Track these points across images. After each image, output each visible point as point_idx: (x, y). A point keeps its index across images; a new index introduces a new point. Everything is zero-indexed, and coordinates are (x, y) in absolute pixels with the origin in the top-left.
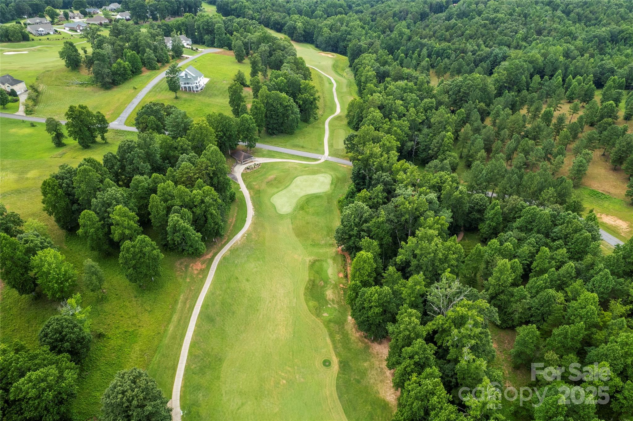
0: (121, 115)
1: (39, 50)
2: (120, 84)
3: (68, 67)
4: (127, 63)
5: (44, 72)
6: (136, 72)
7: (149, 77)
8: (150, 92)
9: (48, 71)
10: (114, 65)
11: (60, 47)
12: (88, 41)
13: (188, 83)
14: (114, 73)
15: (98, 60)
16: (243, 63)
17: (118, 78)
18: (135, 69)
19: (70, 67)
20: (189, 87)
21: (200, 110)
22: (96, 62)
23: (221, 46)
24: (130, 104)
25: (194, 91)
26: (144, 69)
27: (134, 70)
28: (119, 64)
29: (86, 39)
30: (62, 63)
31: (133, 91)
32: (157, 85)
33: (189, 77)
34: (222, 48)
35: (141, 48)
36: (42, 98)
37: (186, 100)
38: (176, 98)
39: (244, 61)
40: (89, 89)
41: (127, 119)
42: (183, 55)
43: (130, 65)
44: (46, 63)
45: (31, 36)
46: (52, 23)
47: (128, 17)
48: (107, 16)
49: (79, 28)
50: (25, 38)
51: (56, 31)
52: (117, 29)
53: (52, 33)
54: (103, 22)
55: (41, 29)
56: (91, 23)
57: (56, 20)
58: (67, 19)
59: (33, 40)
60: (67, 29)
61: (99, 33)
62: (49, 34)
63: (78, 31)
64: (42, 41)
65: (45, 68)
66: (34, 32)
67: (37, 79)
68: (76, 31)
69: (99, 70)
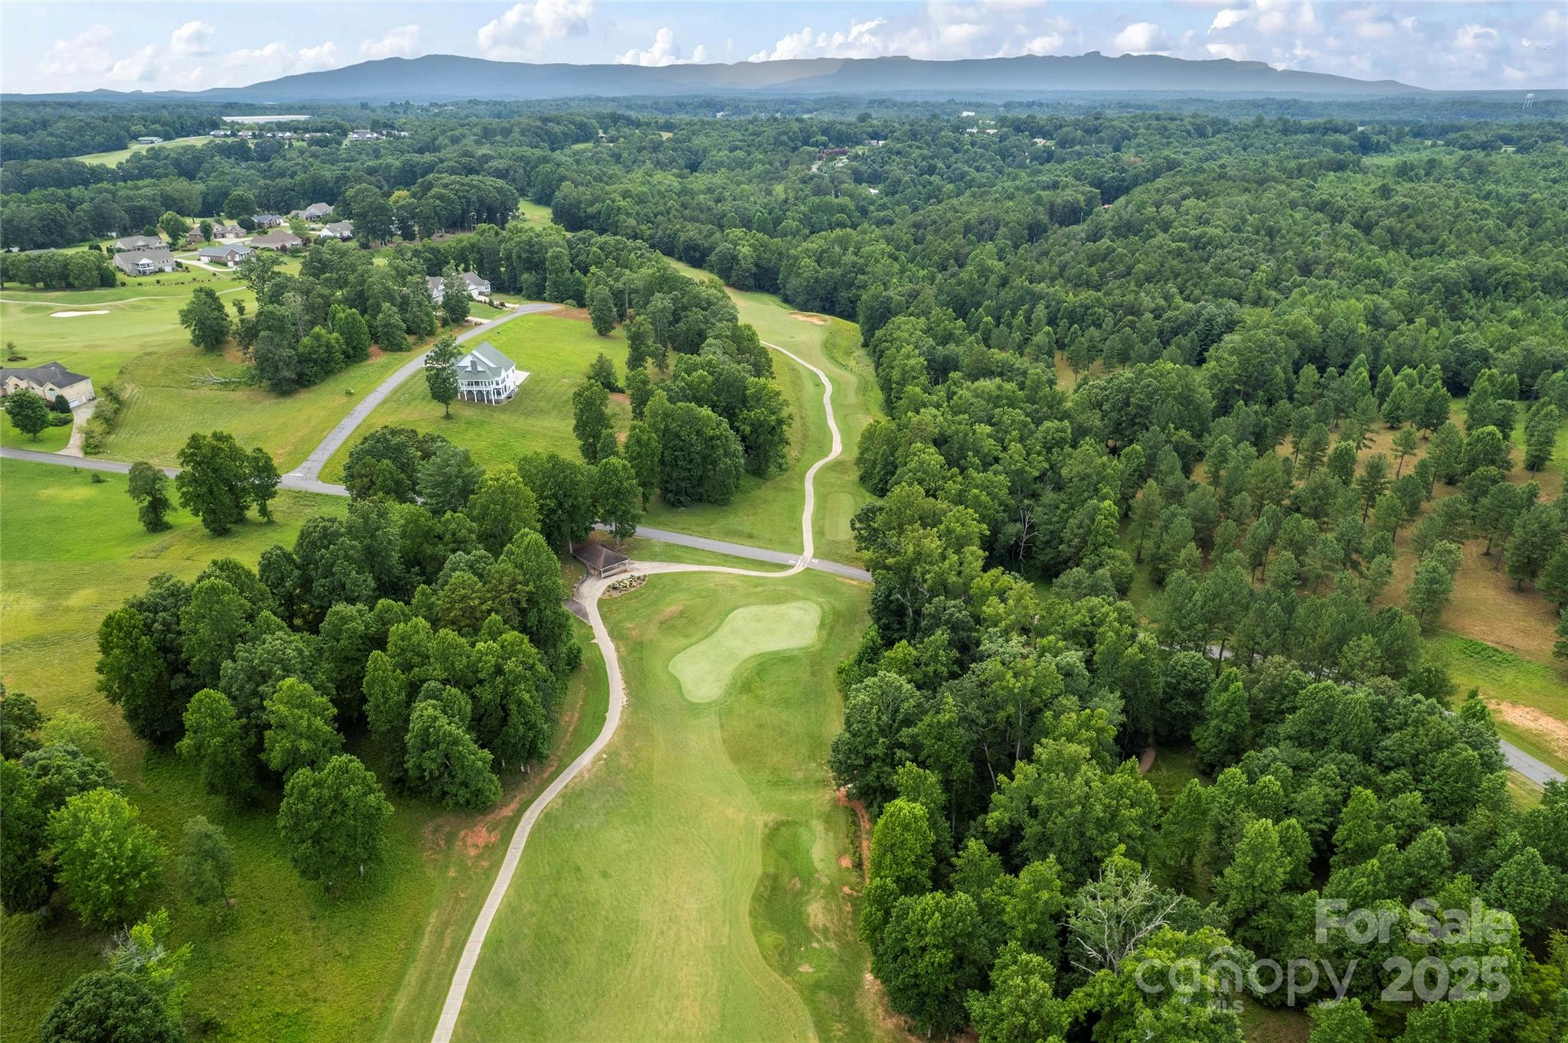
0: (312, 457)
1: (135, 307)
2: (315, 383)
3: (197, 345)
4: (336, 335)
5: (141, 357)
6: (355, 356)
7: (386, 369)
8: (384, 402)
9: (148, 354)
10: (306, 340)
11: (185, 299)
12: (249, 288)
13: (477, 383)
14: (303, 359)
15: (269, 328)
16: (611, 337)
17: (310, 370)
18: (354, 348)
19: (202, 345)
20: (480, 392)
21: (504, 445)
22: (263, 333)
23: (559, 299)
24: (336, 430)
25: (490, 401)
26: (373, 349)
27: (351, 352)
28: (318, 337)
29: (245, 282)
30: (187, 335)
31: (345, 399)
32: (402, 386)
33: (480, 369)
34: (562, 302)
35: (371, 301)
36: (127, 415)
37: (470, 423)
38: (448, 417)
39: (613, 333)
40: (239, 395)
41: (325, 466)
42: (469, 318)
43: (342, 341)
44: (147, 335)
45: (120, 276)
46: (173, 247)
47: (347, 233)
48: (298, 231)
49: (233, 257)
50: (106, 280)
51: (179, 265)
52: (320, 261)
53: (168, 269)
54: (288, 245)
55: (145, 261)
56: (262, 246)
57: (182, 241)
58: (208, 239)
59: (123, 284)
60: (206, 259)
61: (276, 269)
62: (161, 271)
63: (230, 264)
64: (144, 288)
65: (142, 346)
66: (127, 268)
67: (121, 372)
68: (225, 265)
69: (269, 351)
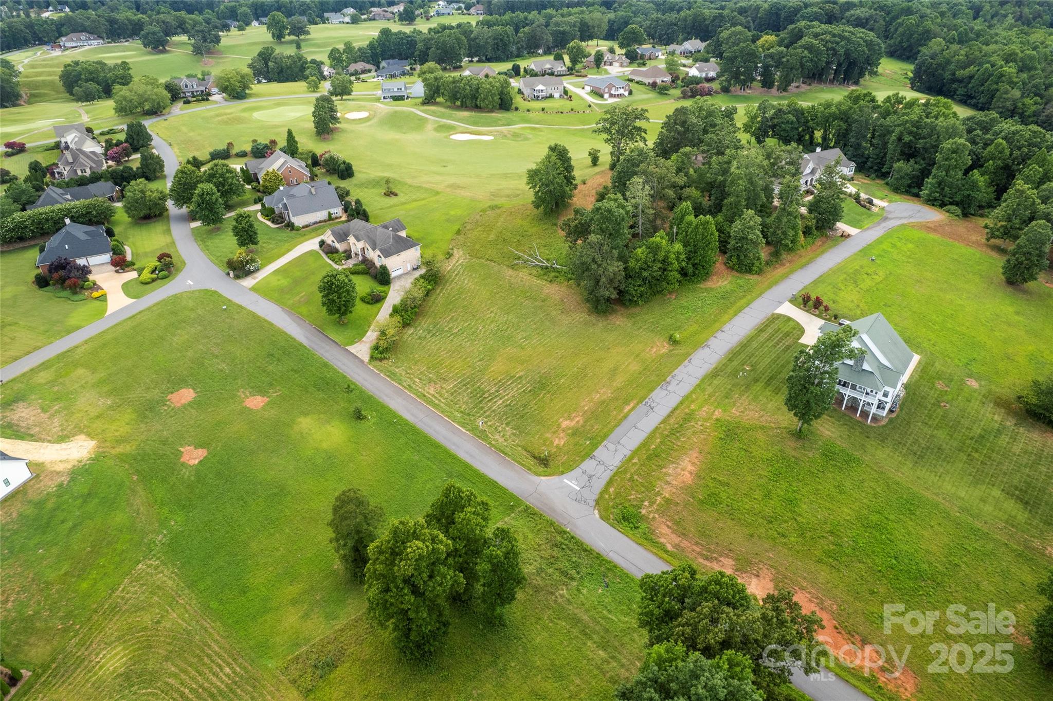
0: (600, 452)
1: (516, 136)
2: (636, 304)
3: (537, 207)
4: (678, 246)
5: (484, 211)
6: (694, 274)
7: (727, 303)
8: (715, 374)
9: (493, 208)
10: (641, 251)
12: (607, 141)
13: (854, 387)
14: (631, 275)
15: (600, 230)
17: (634, 288)
18: (694, 265)
19: (540, 211)
23: (940, 202)
24: (642, 408)
25: (865, 414)
26: (719, 262)
27: (690, 270)
28: (654, 250)
29: (605, 136)
30: (529, 195)
31: (665, 348)
33: (866, 366)
34: (942, 205)
35: (731, 199)
38: (799, 435)
40: (555, 291)
41: (610, 483)
42: (841, 226)
43: (683, 257)
44: (506, 176)
45: (518, 100)
46: (571, 71)
47: (712, 74)
48: (672, 67)
49: (610, 89)
50: (504, 103)
51: (566, 92)
52: (683, 123)
53: (557, 95)
54: (659, 81)
55: (540, 87)
56: (637, 79)
57: (579, 66)
58: (598, 66)
59: (517, 109)
60: (588, 89)
61: (638, 123)
62: (551, 96)
63: (606, 96)
64: (531, 115)
65: (494, 195)
66: (527, 91)
67: (458, 232)
68: (602, 96)
69: (594, 260)
